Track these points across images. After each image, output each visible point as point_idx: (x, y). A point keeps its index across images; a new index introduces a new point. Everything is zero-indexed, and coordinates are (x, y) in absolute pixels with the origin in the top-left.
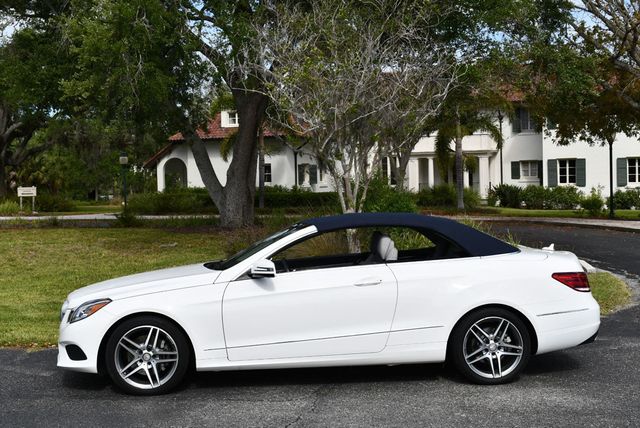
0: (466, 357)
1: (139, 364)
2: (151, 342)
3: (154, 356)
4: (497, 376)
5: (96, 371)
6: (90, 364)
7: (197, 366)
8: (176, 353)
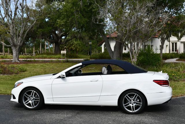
0: (124, 105)
1: (29, 101)
2: (32, 95)
3: (33, 99)
4: (133, 112)
5: (18, 102)
6: (17, 100)
7: (45, 103)
8: (39, 98)
